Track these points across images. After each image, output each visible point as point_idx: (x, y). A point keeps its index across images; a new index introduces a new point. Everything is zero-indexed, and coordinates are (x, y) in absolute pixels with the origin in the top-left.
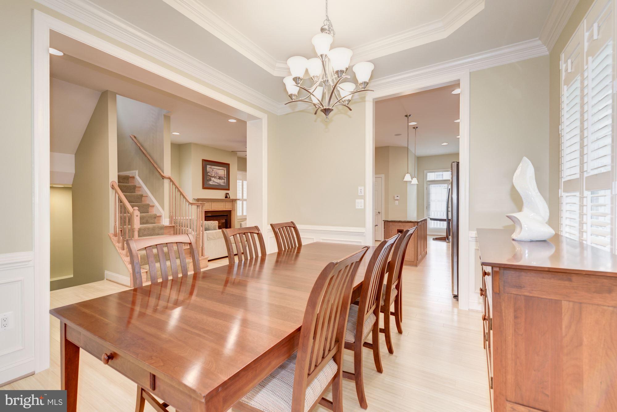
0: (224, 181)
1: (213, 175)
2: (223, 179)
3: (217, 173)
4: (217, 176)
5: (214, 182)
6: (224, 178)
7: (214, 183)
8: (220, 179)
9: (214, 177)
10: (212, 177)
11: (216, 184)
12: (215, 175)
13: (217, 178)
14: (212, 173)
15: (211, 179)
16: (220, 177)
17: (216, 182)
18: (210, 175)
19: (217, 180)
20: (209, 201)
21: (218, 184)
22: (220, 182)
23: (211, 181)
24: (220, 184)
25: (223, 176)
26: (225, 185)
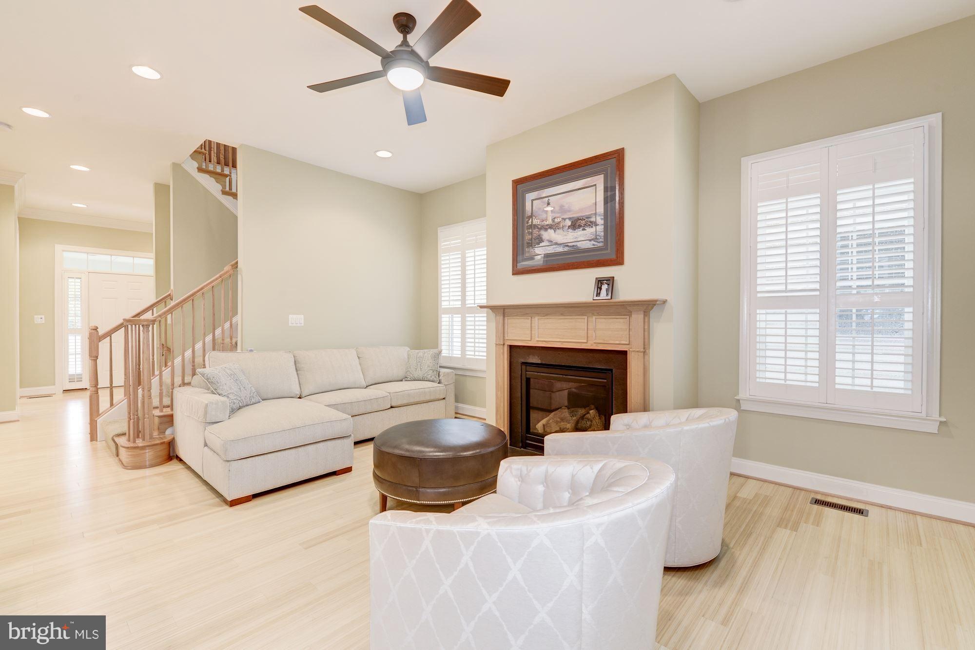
0: (593, 230)
1: (549, 222)
2: (591, 224)
3: (562, 209)
4: (565, 220)
5: (551, 242)
6: (593, 219)
7: (551, 250)
8: (580, 226)
9: (551, 227)
10: (546, 230)
11: (561, 250)
12: (555, 218)
13: (565, 226)
14: (544, 216)
15: (542, 235)
16: (578, 219)
17: (561, 244)
18: (539, 223)
19: (566, 235)
20: (527, 314)
21: (566, 249)
22: (576, 238)
23: (541, 244)
24: (576, 246)
25: (590, 213)
26: (601, 245)
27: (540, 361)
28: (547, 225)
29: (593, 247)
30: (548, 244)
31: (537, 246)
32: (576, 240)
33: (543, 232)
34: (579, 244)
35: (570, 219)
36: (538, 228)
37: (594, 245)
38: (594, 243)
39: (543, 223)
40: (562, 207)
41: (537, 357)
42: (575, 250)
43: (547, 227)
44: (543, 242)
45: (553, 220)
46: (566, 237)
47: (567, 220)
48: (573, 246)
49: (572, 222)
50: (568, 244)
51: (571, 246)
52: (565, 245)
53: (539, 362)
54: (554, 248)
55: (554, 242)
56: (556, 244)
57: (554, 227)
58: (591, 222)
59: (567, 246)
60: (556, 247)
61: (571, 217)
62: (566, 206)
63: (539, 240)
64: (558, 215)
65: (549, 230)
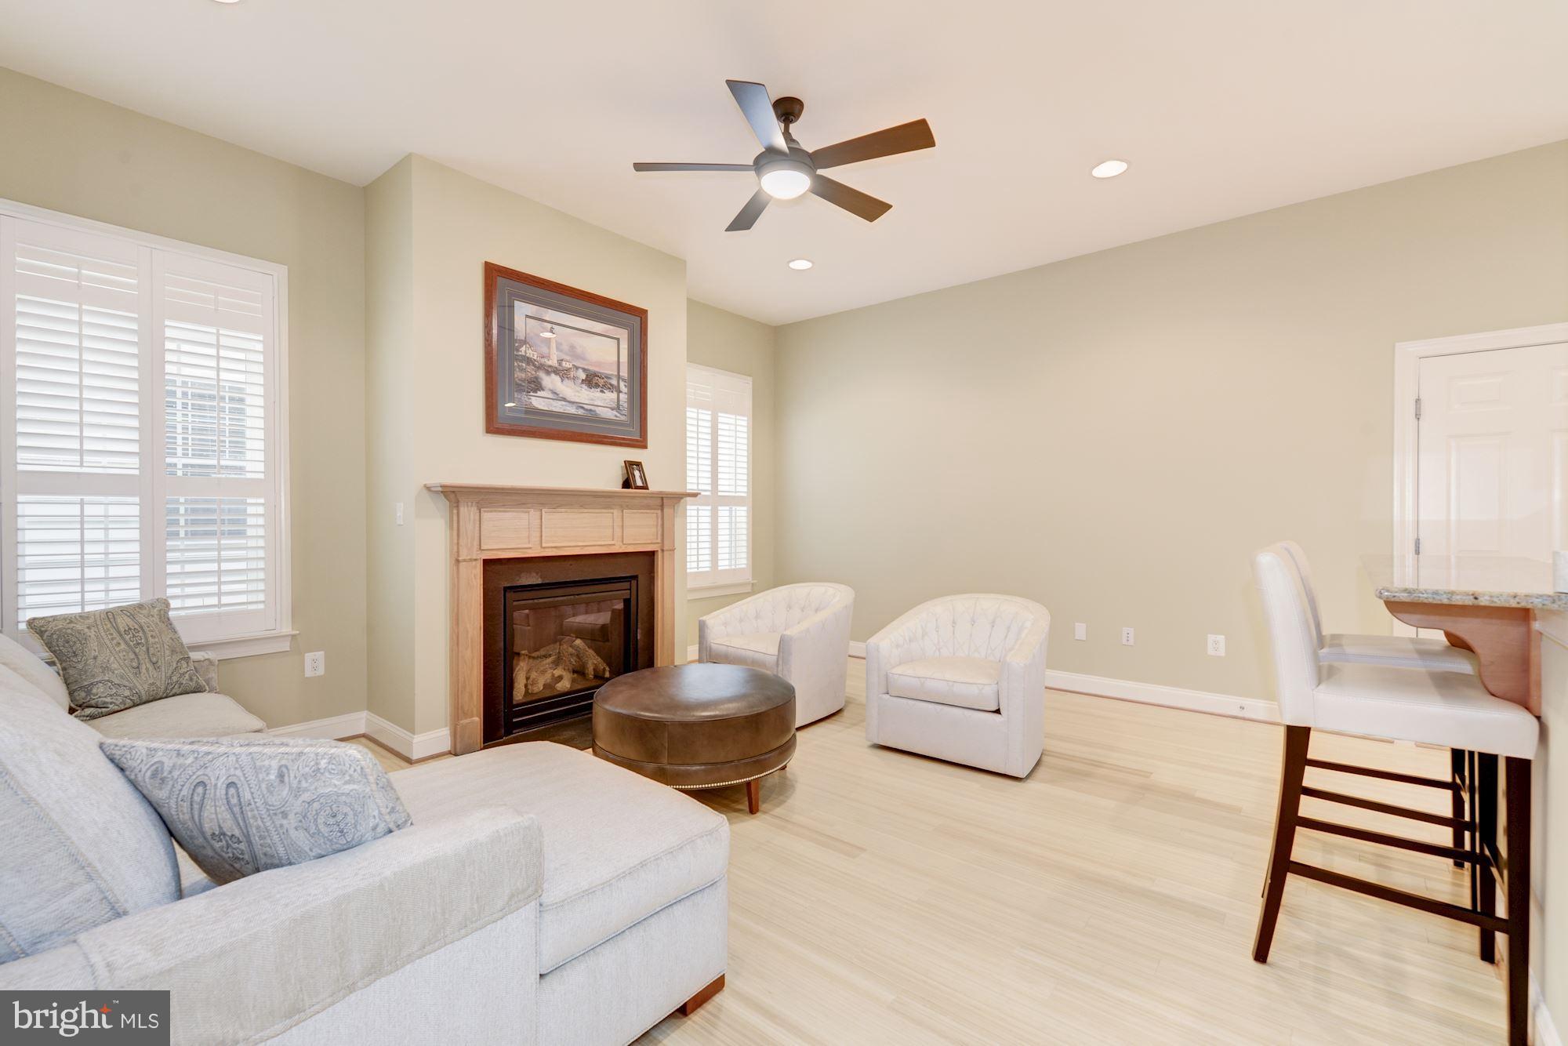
0: (615, 395)
1: (553, 362)
2: (611, 388)
3: (574, 353)
4: (577, 368)
5: (557, 396)
6: (613, 381)
7: (558, 407)
8: (597, 386)
9: (556, 371)
10: (548, 373)
11: (572, 410)
12: (562, 360)
13: (578, 378)
14: (545, 350)
15: (541, 379)
16: (595, 375)
17: (573, 403)
18: (535, 358)
19: (578, 392)
20: (524, 504)
21: (580, 412)
22: (592, 400)
23: (539, 393)
24: (594, 411)
25: (611, 373)
26: (623, 418)
27: (540, 579)
28: (550, 366)
29: (615, 418)
30: (551, 396)
31: (531, 394)
32: (591, 402)
33: (542, 374)
34: (599, 410)
35: (584, 370)
36: (534, 365)
37: (616, 416)
38: (617, 414)
39: (543, 360)
40: (572, 347)
41: (535, 574)
42: (592, 417)
43: (550, 370)
44: (543, 390)
45: (560, 361)
46: (577, 394)
47: (580, 370)
48: (591, 410)
49: (587, 375)
50: (584, 406)
51: (587, 410)
52: (580, 406)
53: (539, 581)
54: (562, 405)
55: (561, 396)
56: (564, 399)
57: (562, 373)
58: (611, 385)
59: (582, 408)
60: (566, 405)
61: (586, 367)
62: (579, 350)
63: (536, 386)
64: (568, 358)
65: (553, 375)
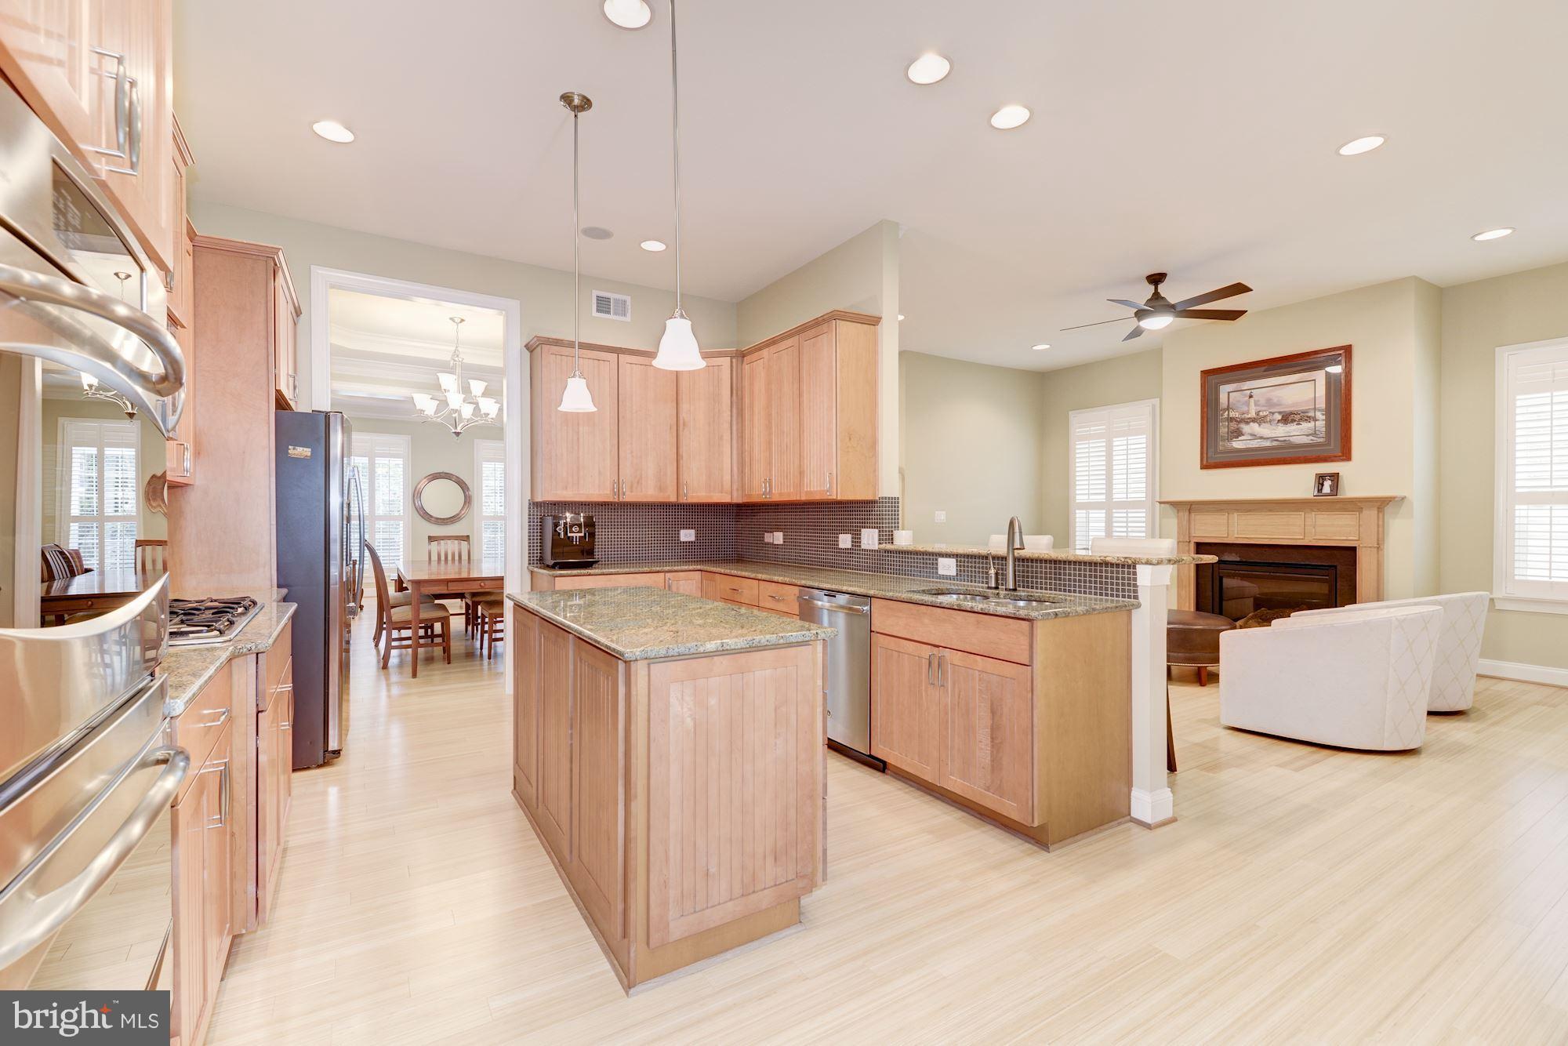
0: (1312, 424)
1: (1252, 414)
2: (1308, 419)
3: (1269, 402)
4: (1273, 413)
5: (1254, 436)
6: (1311, 414)
7: (1255, 444)
8: (1293, 421)
9: (1254, 420)
10: (1247, 423)
11: (1268, 444)
12: (1259, 411)
13: (1274, 420)
14: (1245, 409)
15: (1242, 428)
16: (1291, 413)
17: (1268, 438)
18: (1237, 416)
19: (1274, 429)
20: (1222, 510)
21: (1275, 444)
22: (1289, 432)
23: (1240, 438)
24: (1289, 440)
25: (1307, 408)
26: (1322, 440)
27: (1238, 558)
28: (1249, 418)
29: (1310, 442)
30: (1248, 438)
31: (1235, 439)
32: (1287, 435)
33: (1243, 426)
34: (1292, 439)
35: (1280, 413)
36: (1236, 421)
37: (1312, 440)
38: (1313, 438)
39: (1243, 416)
40: (1268, 400)
41: (1234, 555)
42: (1288, 445)
43: (1249, 420)
44: (1243, 435)
45: (1257, 413)
46: (1273, 431)
47: (1277, 414)
48: (1285, 441)
49: (1283, 416)
50: (1279, 439)
51: (1281, 441)
52: (1274, 439)
54: (1259, 442)
55: (1259, 436)
56: (1261, 438)
57: (1259, 420)
58: (1308, 417)
59: (1277, 440)
60: (1262, 442)
61: (1282, 410)
62: (1275, 400)
63: (1238, 433)
64: (1263, 408)
65: (1251, 423)
